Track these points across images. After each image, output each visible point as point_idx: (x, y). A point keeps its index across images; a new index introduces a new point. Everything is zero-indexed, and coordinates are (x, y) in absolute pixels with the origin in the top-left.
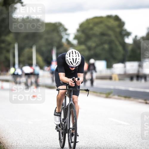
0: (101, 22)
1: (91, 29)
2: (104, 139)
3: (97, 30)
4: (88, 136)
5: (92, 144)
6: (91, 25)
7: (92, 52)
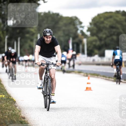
0: (111, 17)
1: (103, 22)
2: (112, 116)
3: (107, 23)
4: (98, 113)
5: (101, 121)
6: (102, 19)
7: (103, 42)
